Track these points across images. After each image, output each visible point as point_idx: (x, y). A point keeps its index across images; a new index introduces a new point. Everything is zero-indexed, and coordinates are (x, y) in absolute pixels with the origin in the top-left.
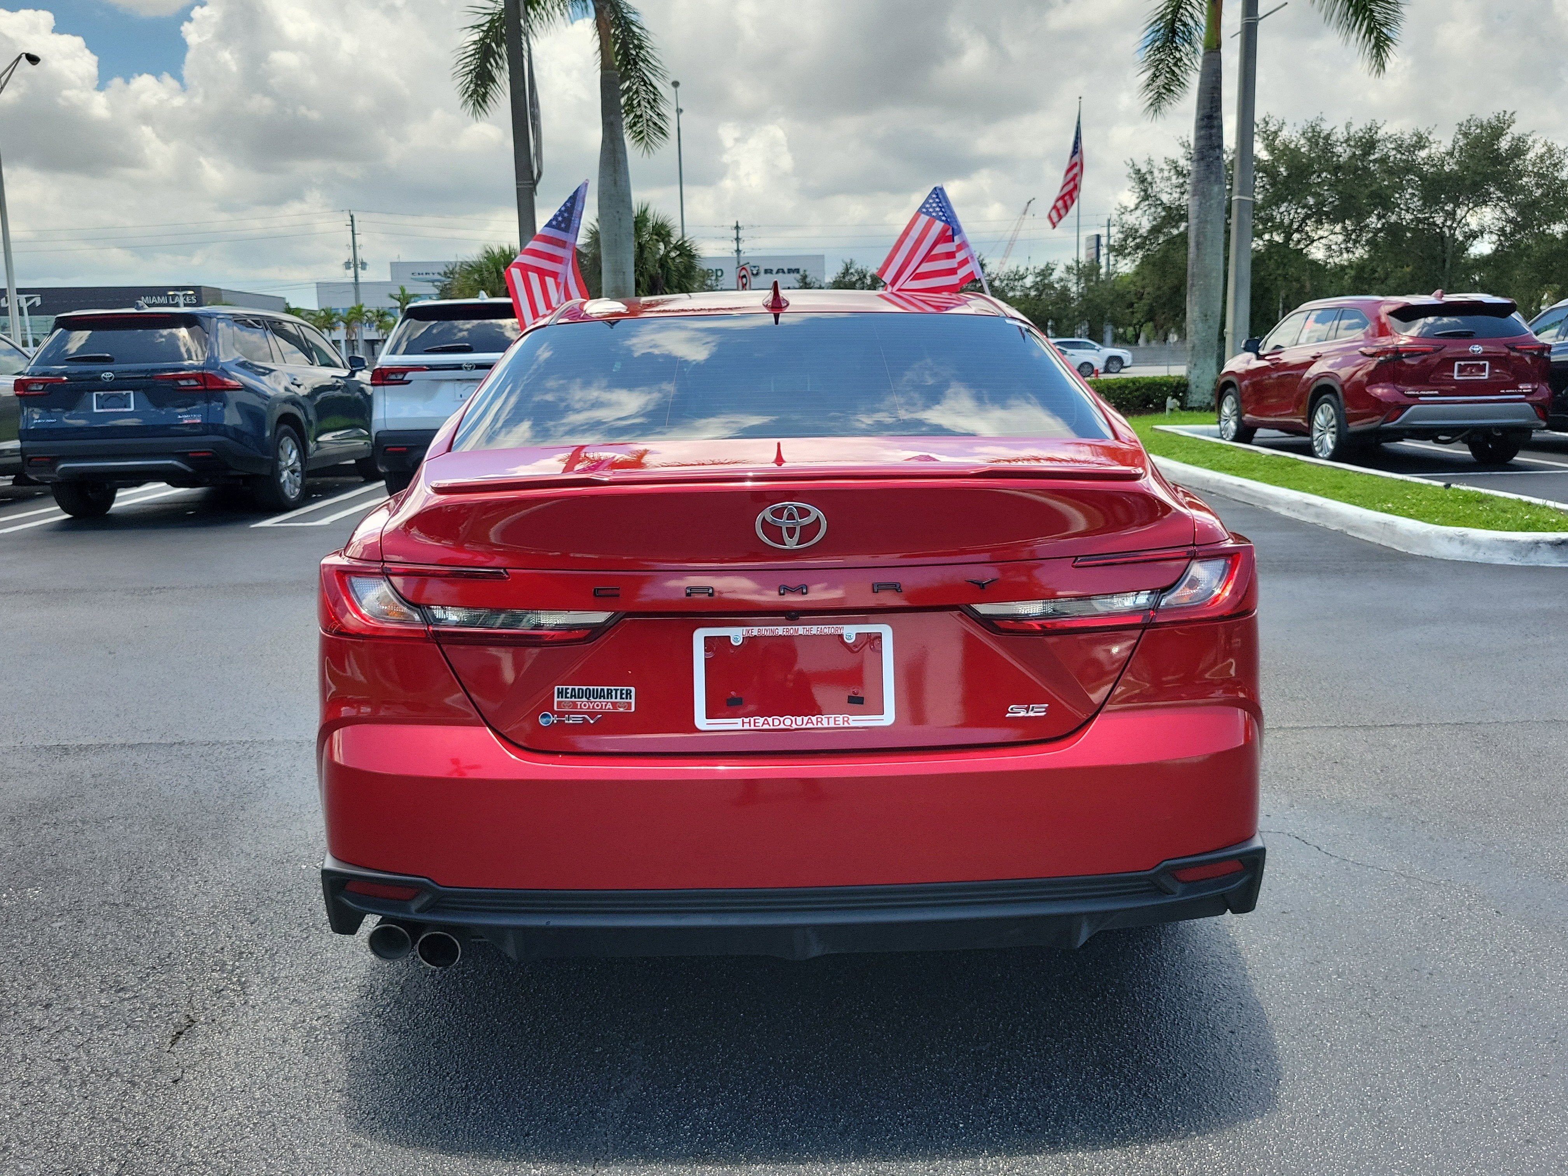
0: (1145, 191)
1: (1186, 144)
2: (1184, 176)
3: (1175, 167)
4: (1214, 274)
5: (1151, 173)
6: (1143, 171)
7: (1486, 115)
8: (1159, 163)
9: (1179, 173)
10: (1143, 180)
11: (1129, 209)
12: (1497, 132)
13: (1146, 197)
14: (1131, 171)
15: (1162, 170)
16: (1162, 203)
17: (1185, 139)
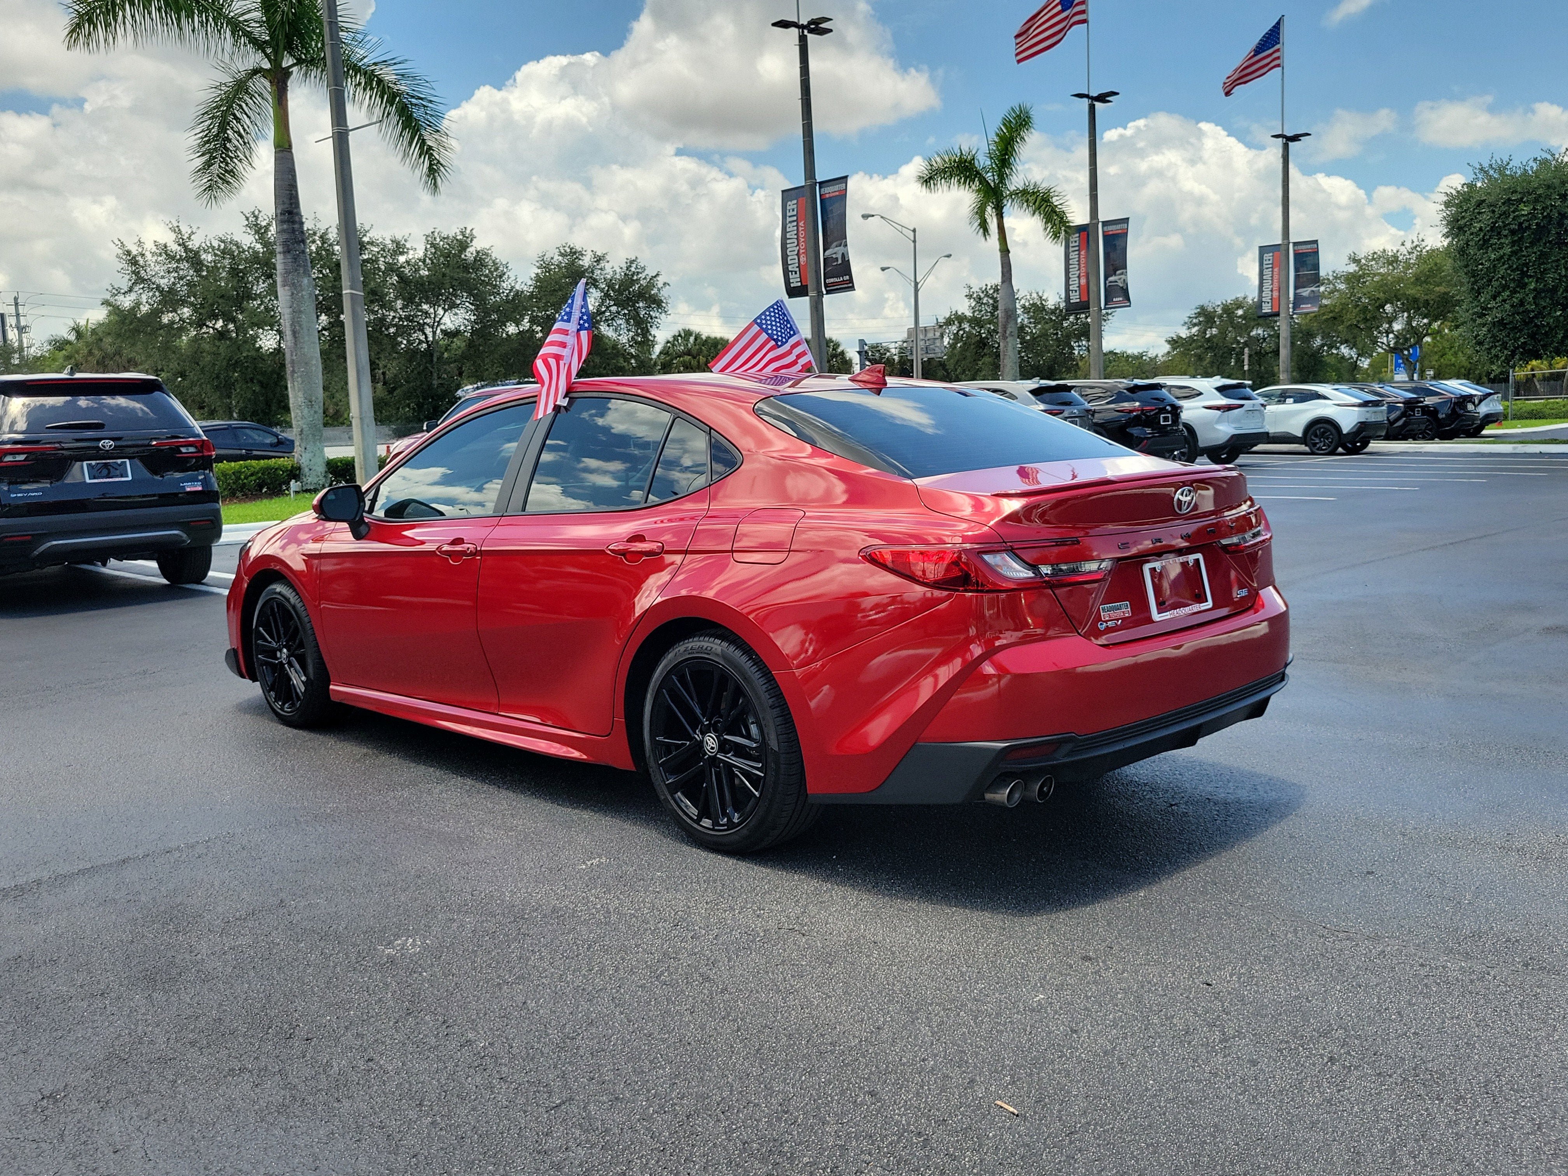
0: (136, 273)
1: (177, 230)
2: (178, 261)
3: (166, 253)
4: (314, 362)
5: (143, 255)
6: (134, 252)
7: (452, 230)
8: (149, 246)
9: (173, 258)
10: (133, 262)
11: (122, 291)
12: (463, 246)
13: (140, 280)
14: (120, 251)
15: (153, 254)
16: (158, 287)
17: (175, 224)
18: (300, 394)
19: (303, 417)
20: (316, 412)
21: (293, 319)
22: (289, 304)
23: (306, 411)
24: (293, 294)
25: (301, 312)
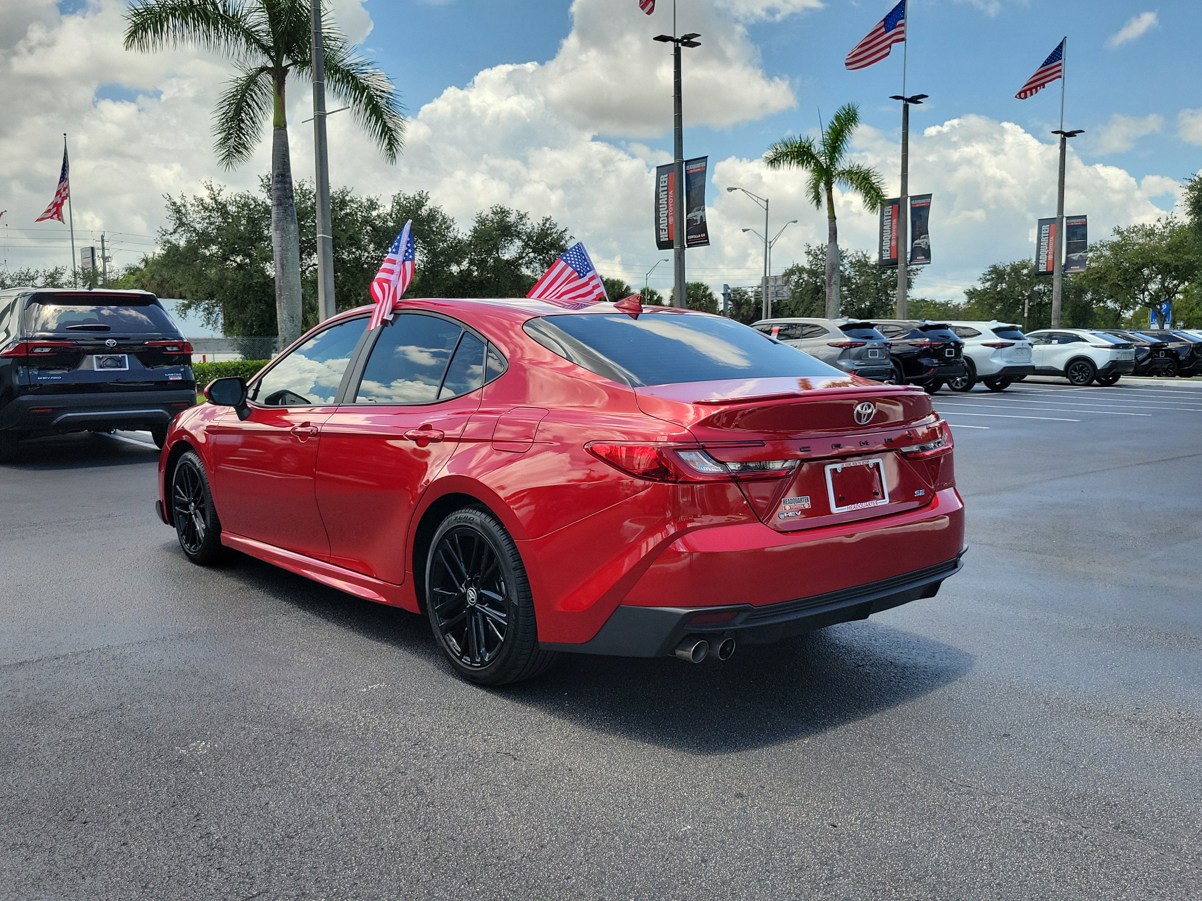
0: (180, 219)
1: (210, 188)
2: (210, 211)
3: (202, 204)
5: (185, 206)
6: (179, 204)
7: (411, 192)
8: (190, 199)
9: (206, 209)
10: (178, 211)
11: (169, 232)
12: (420, 204)
13: (182, 224)
14: (169, 203)
15: (192, 205)
16: (195, 230)
17: (209, 184)
18: (285, 312)
19: (286, 329)
20: (296, 326)
21: (282, 255)
22: (279, 244)
23: (289, 324)
24: (282, 236)
25: (287, 250)
